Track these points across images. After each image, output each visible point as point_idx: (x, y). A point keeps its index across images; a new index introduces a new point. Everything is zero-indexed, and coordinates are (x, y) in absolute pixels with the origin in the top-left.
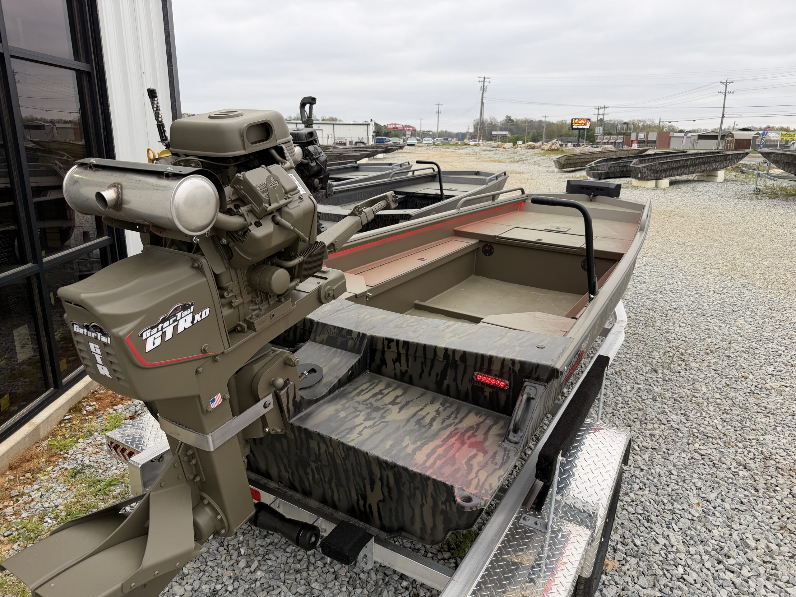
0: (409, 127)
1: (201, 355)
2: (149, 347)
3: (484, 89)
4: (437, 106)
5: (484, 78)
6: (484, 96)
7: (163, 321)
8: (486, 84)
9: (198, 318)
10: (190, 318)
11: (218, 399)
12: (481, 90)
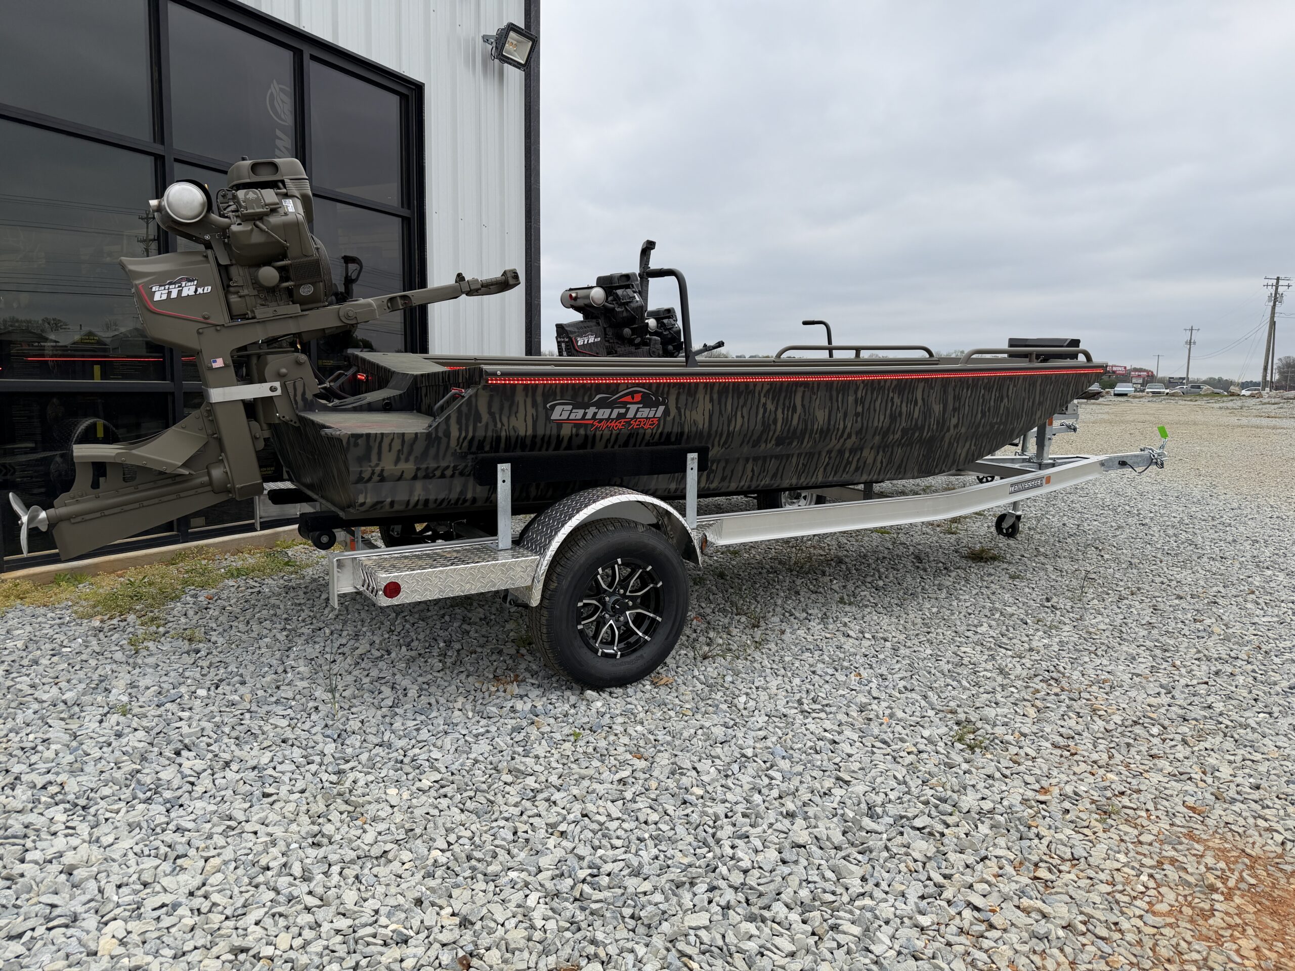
0: (1141, 370)
1: (201, 319)
2: (157, 297)
3: (1276, 298)
4: (1189, 333)
5: (1278, 279)
6: (1277, 310)
7: (170, 284)
8: (1280, 290)
9: (200, 291)
10: (193, 288)
11: (219, 363)
12: (1269, 301)
